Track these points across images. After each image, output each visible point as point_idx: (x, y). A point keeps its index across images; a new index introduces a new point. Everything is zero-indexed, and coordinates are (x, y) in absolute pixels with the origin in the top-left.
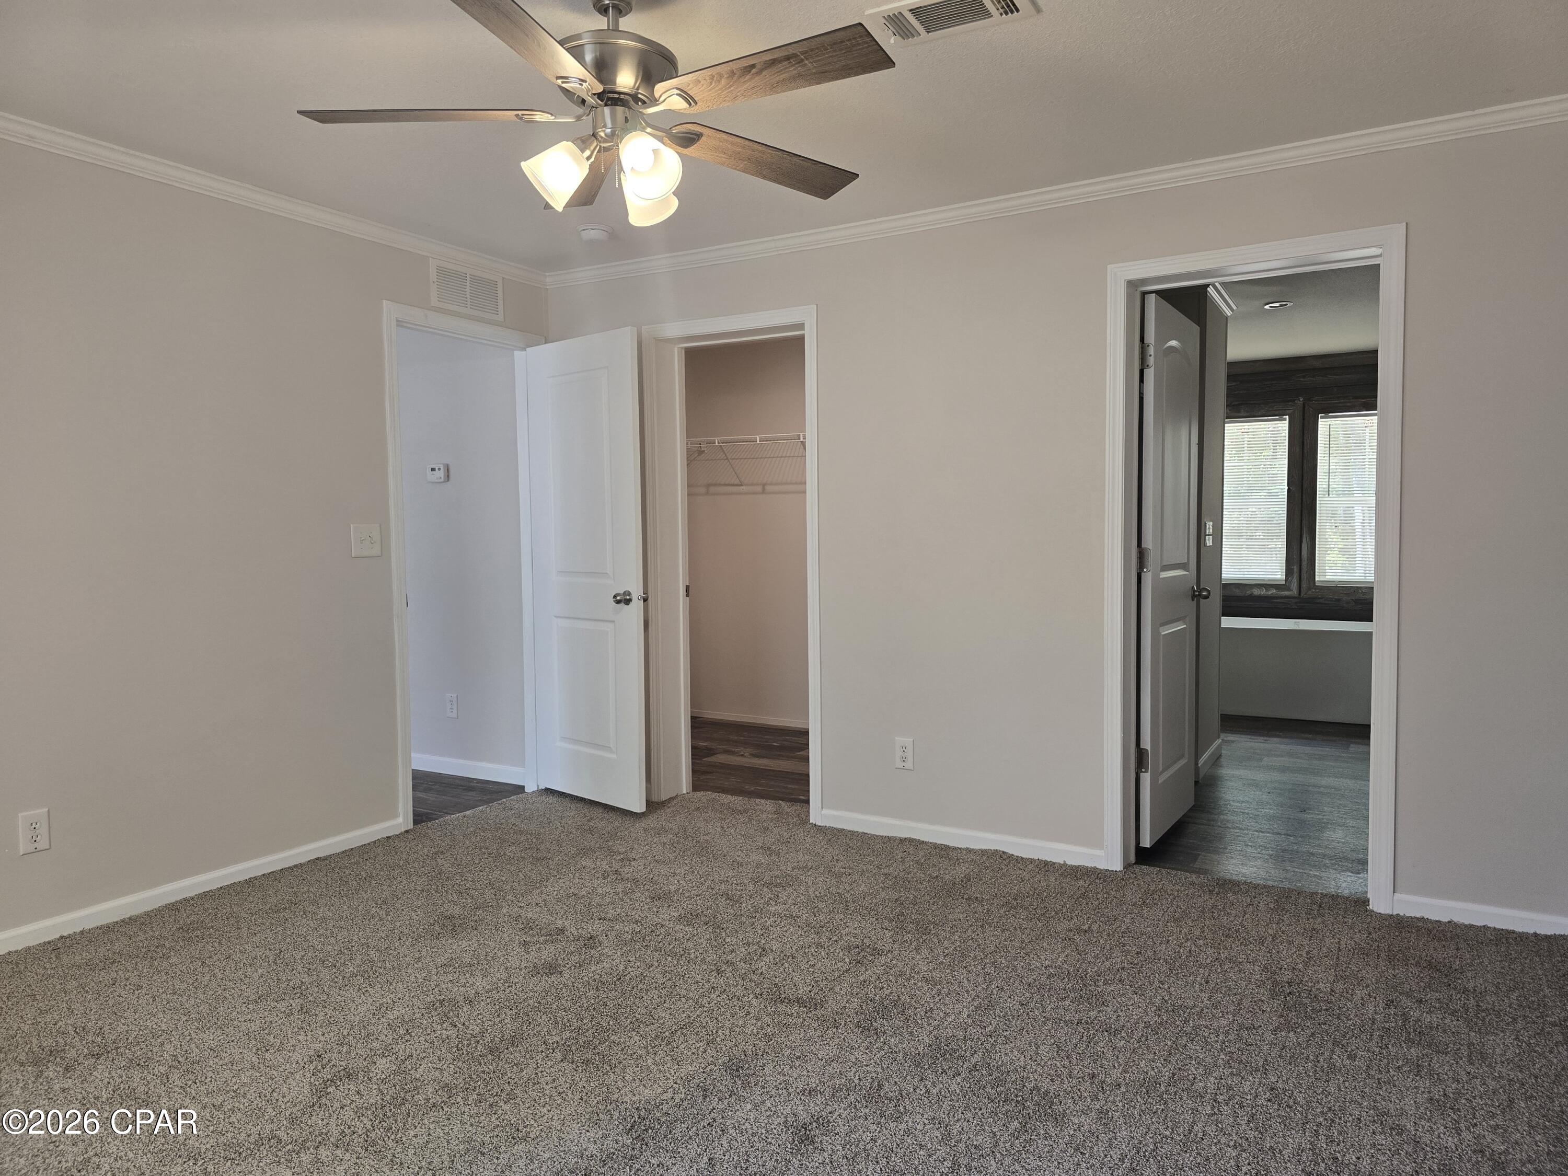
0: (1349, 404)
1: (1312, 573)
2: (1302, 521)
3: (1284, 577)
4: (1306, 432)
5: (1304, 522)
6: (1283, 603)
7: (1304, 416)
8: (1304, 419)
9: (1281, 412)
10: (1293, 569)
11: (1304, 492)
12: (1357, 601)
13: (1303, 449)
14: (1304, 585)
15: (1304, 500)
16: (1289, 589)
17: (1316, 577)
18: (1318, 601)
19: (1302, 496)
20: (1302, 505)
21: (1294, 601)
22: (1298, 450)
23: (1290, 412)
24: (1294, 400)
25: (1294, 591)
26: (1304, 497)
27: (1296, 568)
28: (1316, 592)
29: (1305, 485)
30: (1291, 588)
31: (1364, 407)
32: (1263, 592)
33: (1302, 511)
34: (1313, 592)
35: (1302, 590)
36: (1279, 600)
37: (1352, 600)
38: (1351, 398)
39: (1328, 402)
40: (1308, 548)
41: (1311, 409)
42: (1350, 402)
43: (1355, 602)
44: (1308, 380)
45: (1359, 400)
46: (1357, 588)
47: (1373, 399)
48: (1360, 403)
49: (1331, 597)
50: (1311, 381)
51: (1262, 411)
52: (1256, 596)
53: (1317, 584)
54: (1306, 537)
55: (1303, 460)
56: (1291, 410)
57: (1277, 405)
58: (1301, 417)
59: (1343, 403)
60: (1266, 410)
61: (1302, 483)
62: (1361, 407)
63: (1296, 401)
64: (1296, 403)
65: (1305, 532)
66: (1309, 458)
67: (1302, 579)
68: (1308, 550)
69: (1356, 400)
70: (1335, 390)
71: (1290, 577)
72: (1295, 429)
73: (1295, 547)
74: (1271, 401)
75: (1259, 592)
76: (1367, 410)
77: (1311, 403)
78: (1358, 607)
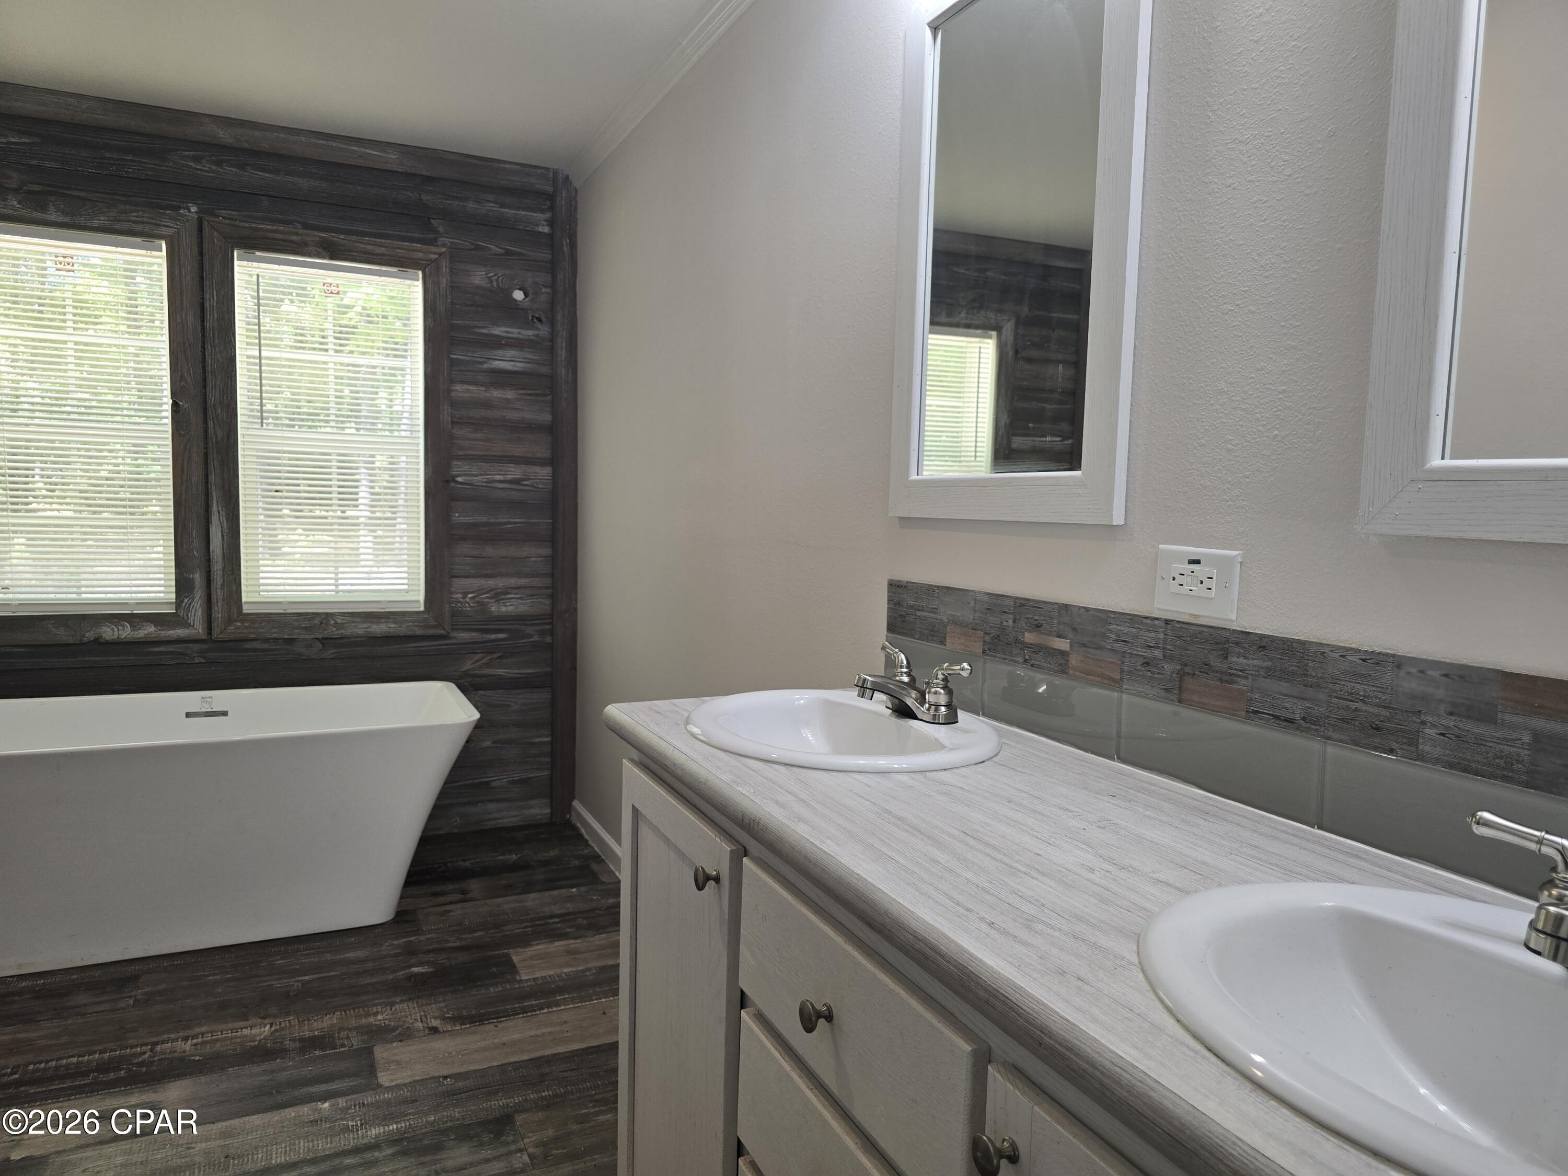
0: (294, 238)
1: (234, 587)
2: (207, 476)
3: (174, 596)
4: (207, 283)
5: (212, 478)
6: (171, 653)
7: (200, 246)
8: (201, 253)
9: (147, 228)
10: (193, 579)
11: (210, 414)
12: (326, 641)
13: (203, 321)
14: (219, 614)
15: (211, 432)
16: (186, 624)
17: (243, 595)
18: (249, 645)
19: (206, 422)
20: (206, 443)
21: (196, 647)
22: (190, 318)
23: (169, 232)
24: (180, 208)
25: (198, 628)
26: (210, 424)
27: (198, 578)
28: (246, 627)
29: (211, 400)
30: (191, 621)
31: (325, 249)
32: (126, 632)
33: (206, 454)
34: (237, 628)
35: (214, 625)
36: (163, 649)
37: (318, 639)
38: (299, 226)
39: (253, 225)
40: (223, 536)
41: (216, 233)
42: (297, 234)
43: (322, 644)
44: (206, 169)
45: (316, 233)
46: (327, 614)
47: (342, 237)
48: (317, 239)
49: (275, 635)
50: (212, 173)
51: (102, 218)
52: (108, 643)
53: (246, 609)
54: (219, 512)
55: (203, 343)
56: (171, 227)
57: (138, 211)
58: (195, 249)
59: (283, 233)
60: (111, 218)
61: (205, 395)
62: (320, 250)
63: (182, 211)
64: (182, 215)
65: (215, 501)
66: (217, 341)
67: (214, 600)
68: (223, 539)
69: (309, 232)
70: (265, 202)
71: (186, 597)
72: (183, 273)
73: (195, 533)
74: (123, 199)
75: (116, 632)
76: (332, 258)
77: (215, 222)
78: (330, 652)
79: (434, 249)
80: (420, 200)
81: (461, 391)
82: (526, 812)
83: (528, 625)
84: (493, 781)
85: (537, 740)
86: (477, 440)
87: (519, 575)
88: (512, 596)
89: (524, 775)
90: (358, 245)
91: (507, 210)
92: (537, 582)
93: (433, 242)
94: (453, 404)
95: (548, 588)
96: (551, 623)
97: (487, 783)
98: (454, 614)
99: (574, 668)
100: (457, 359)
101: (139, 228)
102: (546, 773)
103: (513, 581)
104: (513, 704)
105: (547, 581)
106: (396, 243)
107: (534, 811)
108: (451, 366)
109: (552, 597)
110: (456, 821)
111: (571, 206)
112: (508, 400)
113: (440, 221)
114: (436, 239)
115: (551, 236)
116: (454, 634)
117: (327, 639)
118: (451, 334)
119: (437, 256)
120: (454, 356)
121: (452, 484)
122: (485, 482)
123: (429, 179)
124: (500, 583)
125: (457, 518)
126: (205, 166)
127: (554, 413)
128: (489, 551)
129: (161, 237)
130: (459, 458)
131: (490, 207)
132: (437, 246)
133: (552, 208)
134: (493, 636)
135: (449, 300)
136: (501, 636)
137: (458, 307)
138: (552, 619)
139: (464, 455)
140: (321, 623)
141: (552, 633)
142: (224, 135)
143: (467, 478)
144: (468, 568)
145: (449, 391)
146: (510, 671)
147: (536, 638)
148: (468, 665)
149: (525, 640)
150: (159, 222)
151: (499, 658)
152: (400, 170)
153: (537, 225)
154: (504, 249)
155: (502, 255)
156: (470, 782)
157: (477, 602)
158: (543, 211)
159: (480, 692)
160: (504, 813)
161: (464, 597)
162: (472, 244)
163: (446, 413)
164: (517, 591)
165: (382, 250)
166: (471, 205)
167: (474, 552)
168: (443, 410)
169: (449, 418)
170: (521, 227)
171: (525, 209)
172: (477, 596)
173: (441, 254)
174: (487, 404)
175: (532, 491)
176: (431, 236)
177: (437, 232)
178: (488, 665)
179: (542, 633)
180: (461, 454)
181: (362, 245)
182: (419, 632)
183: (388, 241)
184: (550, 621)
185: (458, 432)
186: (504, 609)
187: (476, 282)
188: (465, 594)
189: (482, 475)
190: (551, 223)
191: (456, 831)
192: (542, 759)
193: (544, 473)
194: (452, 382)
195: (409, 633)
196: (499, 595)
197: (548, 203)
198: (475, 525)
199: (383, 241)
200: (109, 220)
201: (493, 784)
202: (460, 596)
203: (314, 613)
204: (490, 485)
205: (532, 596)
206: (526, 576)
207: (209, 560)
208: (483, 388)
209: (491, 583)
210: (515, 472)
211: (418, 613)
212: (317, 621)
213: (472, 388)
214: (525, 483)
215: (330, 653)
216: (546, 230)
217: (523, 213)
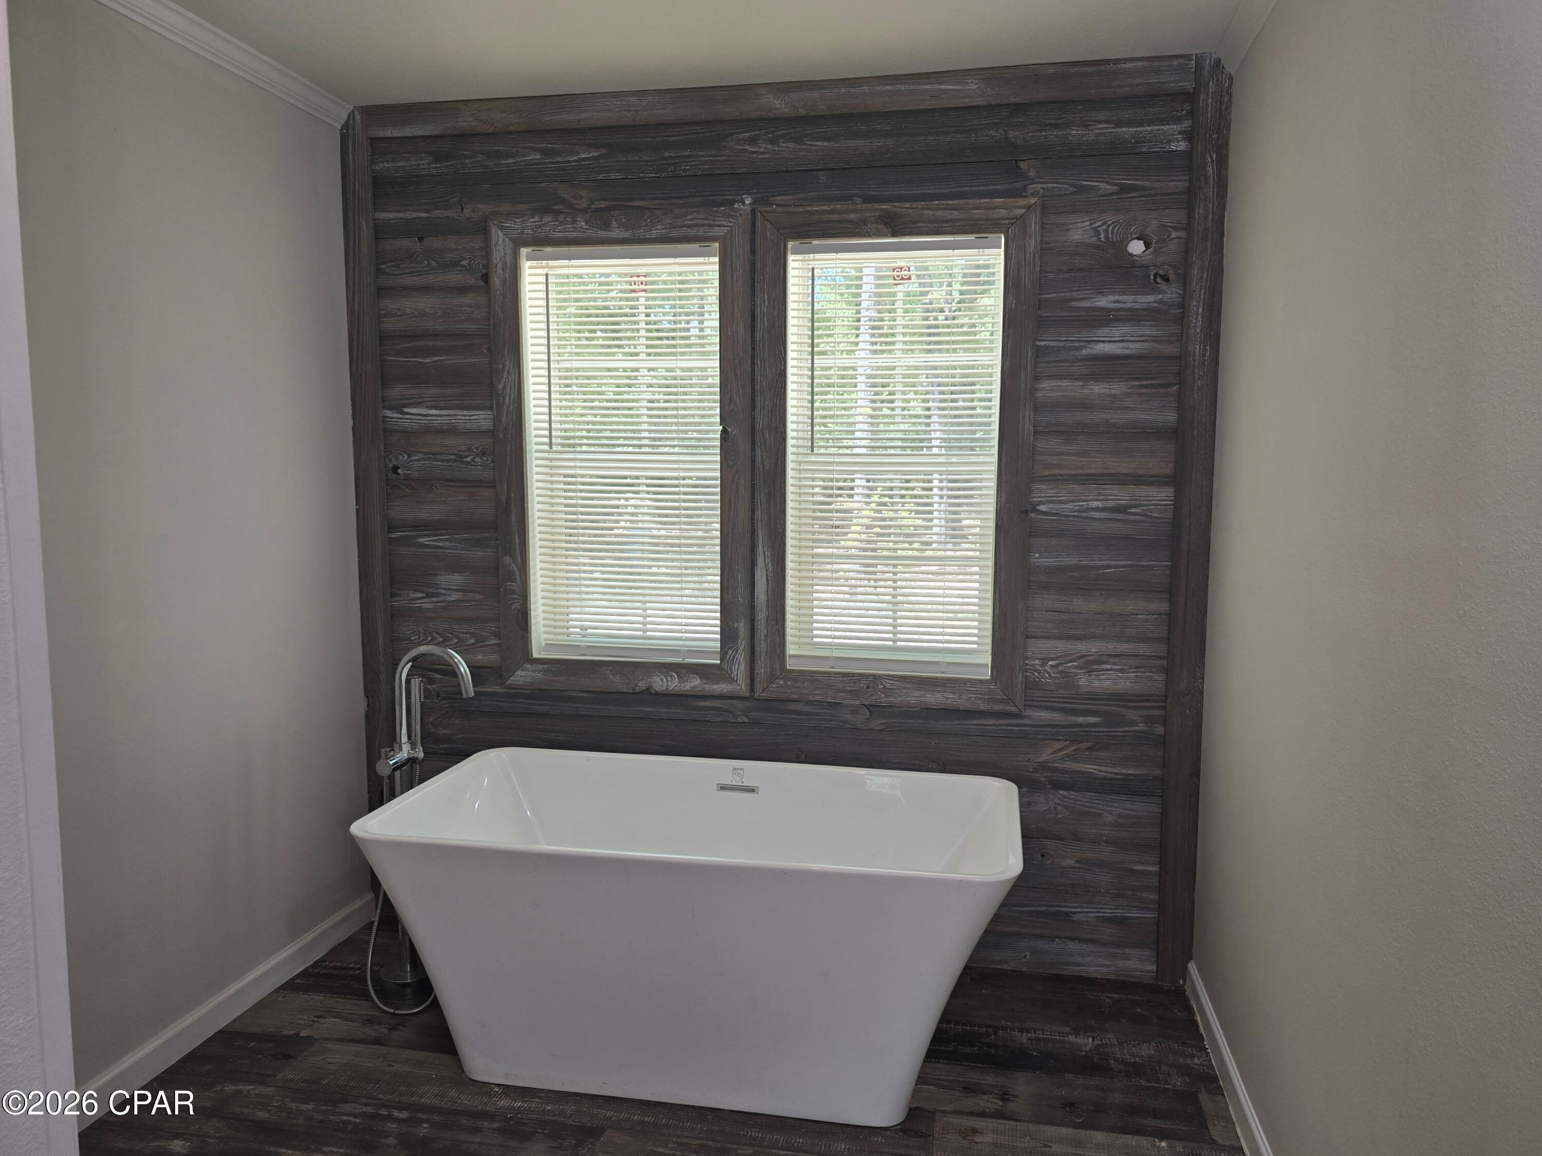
0: (852, 216)
1: (778, 640)
2: (753, 511)
3: (719, 645)
4: (758, 286)
5: (758, 514)
6: (716, 709)
7: (753, 242)
8: (753, 252)
9: (701, 232)
10: (737, 629)
11: (758, 440)
12: (874, 709)
13: (753, 331)
14: (761, 670)
15: (758, 461)
16: (730, 680)
17: (788, 648)
18: (793, 707)
19: (753, 450)
20: (753, 474)
21: (740, 704)
22: (741, 330)
23: (723, 234)
24: (734, 202)
25: (741, 685)
26: (758, 450)
27: (742, 627)
28: (789, 686)
29: (760, 423)
30: (735, 675)
31: (886, 224)
32: (673, 684)
33: (753, 486)
34: (779, 686)
35: (757, 680)
36: (708, 703)
37: (865, 705)
38: (858, 200)
39: (808, 209)
40: (767, 580)
41: (769, 226)
42: (854, 211)
43: (870, 711)
44: (762, 150)
45: (877, 206)
46: (874, 676)
47: (907, 205)
48: (877, 214)
49: (818, 698)
50: (769, 153)
51: (659, 227)
52: (657, 694)
53: (790, 665)
54: (764, 554)
55: (753, 357)
56: (724, 226)
57: (693, 213)
58: (748, 248)
59: (840, 212)
60: (668, 226)
61: (753, 418)
62: (880, 227)
63: (736, 206)
64: (737, 210)
65: (760, 540)
66: (766, 355)
67: (757, 654)
68: (768, 584)
69: (869, 206)
70: (823, 177)
71: (731, 648)
72: (735, 277)
73: (740, 576)
74: (680, 201)
75: (665, 684)
76: (894, 235)
77: (767, 212)
78: (879, 722)
79: (1021, 202)
80: (1007, 138)
81: (1048, 389)
82: (1120, 963)
83: (1129, 707)
84: (1075, 913)
85: (1139, 868)
86: (1069, 454)
87: (1120, 638)
88: (1109, 667)
89: (1120, 913)
90: (925, 212)
91: (1124, 129)
92: (1143, 648)
93: (1019, 193)
94: (1036, 408)
95: (1161, 658)
96: (1164, 708)
97: (1067, 914)
98: (1029, 685)
99: (1196, 774)
100: (1046, 347)
101: (692, 232)
102: (1149, 915)
103: (1110, 647)
104: (1105, 814)
105: (1161, 648)
106: (971, 201)
107: (1132, 964)
108: (1037, 357)
109: (1168, 671)
110: (1025, 957)
111: (1221, 103)
112: (1114, 396)
113: (1031, 162)
114: (1024, 188)
115: (1188, 154)
116: (1029, 712)
117: (872, 705)
118: (1040, 313)
119: (1024, 211)
120: (1043, 343)
121: (1033, 515)
122: (1078, 511)
123: (1019, 108)
124: (1093, 648)
125: (1038, 559)
126: (760, 148)
127: (1180, 410)
128: (1080, 604)
129: (714, 239)
130: (1042, 480)
131: (1102, 130)
132: (1026, 196)
133: (1192, 114)
134: (1080, 720)
135: (1038, 268)
136: (1092, 720)
137: (1051, 276)
138: (1165, 701)
139: (1049, 476)
140: (868, 687)
141: (1164, 720)
142: (780, 105)
143: (1052, 506)
144: (1050, 625)
145: (1033, 390)
146: (1103, 768)
147: (1141, 727)
148: (1046, 755)
149: (1126, 729)
150: (712, 222)
151: (1089, 749)
152: (982, 103)
153: (1169, 142)
154: (1116, 185)
155: (1113, 194)
156: (1044, 909)
157: (1061, 672)
158: (1178, 120)
159: (1061, 792)
160: (1089, 959)
161: (1044, 665)
162: (1074, 186)
163: (1027, 420)
164: (1116, 660)
165: (956, 214)
166: (1075, 132)
167: (1058, 605)
168: (1024, 417)
169: (1032, 428)
170: (1144, 150)
171: (1151, 122)
172: (1061, 664)
173: (1029, 208)
174: (1084, 405)
175: (1142, 522)
176: (1019, 185)
177: (1027, 178)
178: (1072, 757)
179: (1150, 720)
180: (1046, 474)
181: (930, 212)
182: (983, 707)
183: (961, 202)
184: (1164, 704)
185: (1041, 444)
186: (1097, 684)
187: (1077, 237)
188: (1045, 661)
189: (1073, 501)
190: (1189, 136)
191: (1024, 969)
192: (1145, 895)
193: (1162, 496)
194: (1037, 378)
195: (969, 707)
196: (1090, 664)
197: (1187, 107)
198: (1061, 569)
199: (956, 202)
200: (665, 229)
201: (1075, 917)
202: (1037, 662)
203: (860, 675)
204: (1084, 514)
205: (1137, 667)
206: (1131, 639)
207: (753, 607)
208: (1080, 383)
209: (1081, 647)
210: (1119, 495)
211: (982, 682)
212: (863, 685)
213: (1065, 383)
214: (1134, 510)
215: (876, 724)
216: (1182, 146)
217: (1149, 129)
